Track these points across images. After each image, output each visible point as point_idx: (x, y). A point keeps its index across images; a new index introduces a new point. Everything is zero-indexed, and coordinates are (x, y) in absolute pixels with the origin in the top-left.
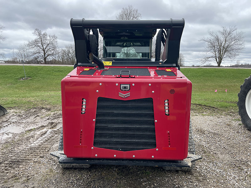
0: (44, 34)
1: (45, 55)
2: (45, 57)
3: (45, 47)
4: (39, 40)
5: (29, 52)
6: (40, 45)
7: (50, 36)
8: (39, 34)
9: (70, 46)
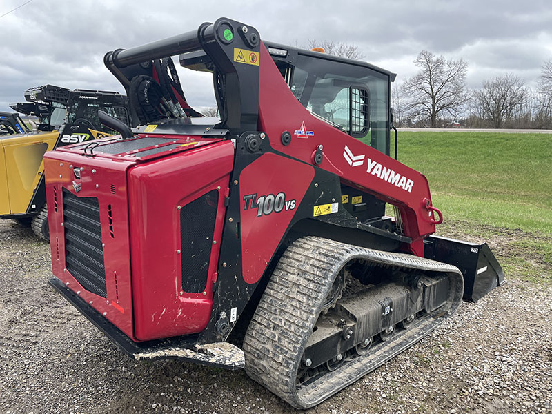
0: (437, 60)
1: (434, 108)
2: (434, 110)
3: (435, 89)
4: (425, 75)
5: (402, 104)
6: (427, 85)
7: (450, 64)
8: (428, 62)
9: (495, 81)
